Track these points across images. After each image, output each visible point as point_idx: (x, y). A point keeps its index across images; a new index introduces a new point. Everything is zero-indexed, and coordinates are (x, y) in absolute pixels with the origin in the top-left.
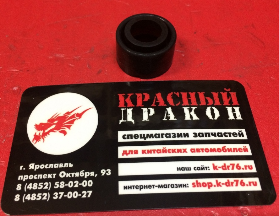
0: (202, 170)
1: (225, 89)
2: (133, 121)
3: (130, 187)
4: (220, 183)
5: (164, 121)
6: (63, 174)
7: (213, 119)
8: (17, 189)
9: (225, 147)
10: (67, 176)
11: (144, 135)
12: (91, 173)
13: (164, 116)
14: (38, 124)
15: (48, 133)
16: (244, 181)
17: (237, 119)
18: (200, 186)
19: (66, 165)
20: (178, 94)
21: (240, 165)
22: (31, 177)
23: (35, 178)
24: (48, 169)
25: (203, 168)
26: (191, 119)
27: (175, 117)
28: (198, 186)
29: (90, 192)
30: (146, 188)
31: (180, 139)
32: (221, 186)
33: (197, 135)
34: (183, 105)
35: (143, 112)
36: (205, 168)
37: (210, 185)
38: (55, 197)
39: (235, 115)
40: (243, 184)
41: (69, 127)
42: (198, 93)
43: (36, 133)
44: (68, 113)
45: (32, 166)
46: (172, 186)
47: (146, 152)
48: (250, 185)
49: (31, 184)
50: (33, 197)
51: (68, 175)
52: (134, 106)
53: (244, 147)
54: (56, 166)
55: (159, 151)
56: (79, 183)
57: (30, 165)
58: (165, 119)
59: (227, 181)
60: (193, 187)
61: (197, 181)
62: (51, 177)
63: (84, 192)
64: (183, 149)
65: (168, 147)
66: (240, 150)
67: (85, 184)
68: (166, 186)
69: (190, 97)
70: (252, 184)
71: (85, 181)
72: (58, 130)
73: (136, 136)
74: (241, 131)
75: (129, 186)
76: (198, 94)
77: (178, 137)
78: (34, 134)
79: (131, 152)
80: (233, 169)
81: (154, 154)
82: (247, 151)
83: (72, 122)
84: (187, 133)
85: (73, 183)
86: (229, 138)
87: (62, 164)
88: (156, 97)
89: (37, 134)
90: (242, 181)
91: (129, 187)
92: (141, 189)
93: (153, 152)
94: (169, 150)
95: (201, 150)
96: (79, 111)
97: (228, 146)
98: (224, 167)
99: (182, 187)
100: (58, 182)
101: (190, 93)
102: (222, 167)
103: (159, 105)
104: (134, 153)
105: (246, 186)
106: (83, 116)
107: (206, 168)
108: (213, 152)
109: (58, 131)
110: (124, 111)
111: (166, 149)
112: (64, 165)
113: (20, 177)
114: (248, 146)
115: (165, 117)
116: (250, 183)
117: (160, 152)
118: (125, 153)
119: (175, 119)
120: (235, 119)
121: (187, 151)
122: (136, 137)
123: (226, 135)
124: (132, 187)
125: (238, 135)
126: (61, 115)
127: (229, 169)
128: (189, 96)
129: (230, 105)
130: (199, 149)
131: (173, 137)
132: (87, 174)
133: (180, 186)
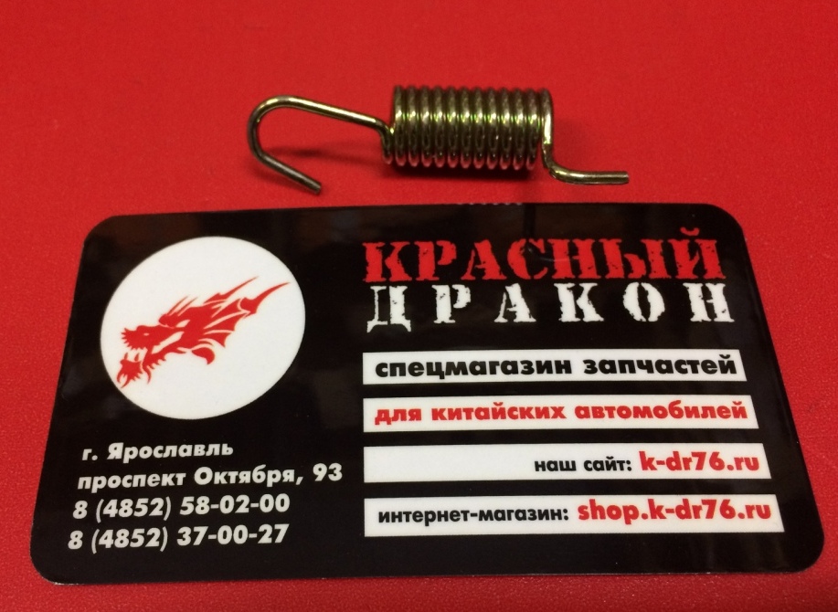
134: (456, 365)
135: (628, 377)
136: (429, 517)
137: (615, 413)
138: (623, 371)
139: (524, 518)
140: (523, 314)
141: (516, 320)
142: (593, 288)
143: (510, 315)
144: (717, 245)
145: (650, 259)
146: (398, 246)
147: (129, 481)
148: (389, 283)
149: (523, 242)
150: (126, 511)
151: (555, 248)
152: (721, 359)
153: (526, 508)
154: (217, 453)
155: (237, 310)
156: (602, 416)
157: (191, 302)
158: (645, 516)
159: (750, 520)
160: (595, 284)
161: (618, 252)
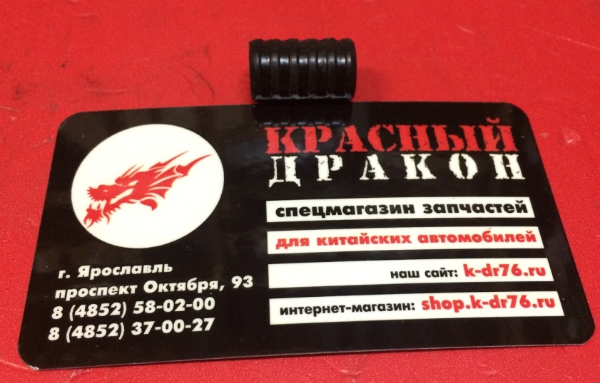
0: (442, 276)
1: (489, 120)
2: (298, 182)
3: (293, 311)
4: (479, 301)
5: (363, 180)
6: (150, 287)
7: (464, 178)
8: (54, 316)
9: (489, 232)
10: (160, 290)
11: (321, 209)
12: (211, 283)
13: (363, 171)
14: (95, 186)
15: (117, 205)
16: (527, 298)
17: (513, 178)
18: (439, 308)
19: (158, 268)
20: (390, 128)
21: (519, 267)
22: (83, 293)
23: (92, 294)
24: (119, 275)
25: (443, 273)
26: (418, 178)
27: (386, 174)
28: (433, 308)
29: (210, 321)
30: (326, 311)
31: (396, 216)
32: (480, 307)
33: (432, 208)
34: (401, 150)
35: (319, 165)
36: (448, 273)
37: (459, 304)
38: (137, 331)
39: (509, 171)
40: (525, 303)
41: (162, 193)
42: (433, 126)
43: (91, 206)
44: (160, 165)
45: (84, 271)
46: (381, 308)
47: (327, 241)
48: (541, 306)
49: (83, 307)
50: (90, 332)
51: (163, 288)
52: (299, 151)
53: (527, 232)
54: (137, 270)
55: (352, 241)
56: (186, 303)
57: (80, 269)
58: (364, 178)
59: (493, 298)
60: (424, 309)
61: (431, 298)
62: (126, 293)
63: (199, 321)
64: (403, 236)
65: (371, 232)
66: (519, 238)
67: (198, 304)
68: (368, 308)
69: (416, 135)
70: (544, 304)
71: (200, 300)
72: (138, 199)
73: (304, 211)
74: (522, 202)
75: (291, 309)
76: (433, 129)
77: (393, 212)
78: (87, 207)
79: (294, 242)
80: (505, 274)
81: (344, 246)
82: (535, 240)
83: (169, 183)
84: (410, 205)
85: (174, 302)
86: (496, 215)
87: (150, 267)
88: (346, 133)
89: (95, 207)
90: (523, 298)
91: (291, 311)
92: (317, 314)
93: (340, 242)
94: (375, 237)
95: (439, 239)
96: (183, 162)
97: (496, 230)
98: (487, 271)
99: (400, 309)
100: (142, 303)
101: (417, 127)
102: (484, 270)
103: (351, 151)
104: (300, 244)
105: (531, 307)
106: (192, 171)
107: (451, 272)
108: (465, 241)
109: (138, 202)
110: (277, 161)
111: (367, 235)
112: (152, 268)
113: (60, 294)
114: (535, 230)
115: (365, 173)
116: (540, 301)
117: (356, 243)
118: (282, 243)
119: (386, 178)
120: (508, 178)
121: (410, 239)
122: (305, 213)
123: (491, 208)
124: (298, 311)
125: (515, 210)
126: (145, 169)
127: (496, 275)
128: (413, 132)
129: (498, 150)
130: (436, 236)
131: (381, 213)
132: (203, 285)
133: (398, 307)
134: (333, 208)
135: (453, 215)
136: (316, 311)
137: (446, 239)
138: (450, 211)
139: (384, 309)
140: (380, 174)
141: (375, 178)
142: (428, 157)
143: (371, 175)
144: (512, 130)
145: (466, 138)
146: (290, 129)
147: (94, 292)
148: (284, 155)
149: (378, 127)
150: (92, 313)
151: (400, 131)
152: (517, 203)
153: (386, 303)
154: (160, 271)
155: (174, 174)
156: (437, 241)
157: (140, 168)
158: (468, 307)
159: (541, 308)
160: (429, 155)
161: (445, 134)
